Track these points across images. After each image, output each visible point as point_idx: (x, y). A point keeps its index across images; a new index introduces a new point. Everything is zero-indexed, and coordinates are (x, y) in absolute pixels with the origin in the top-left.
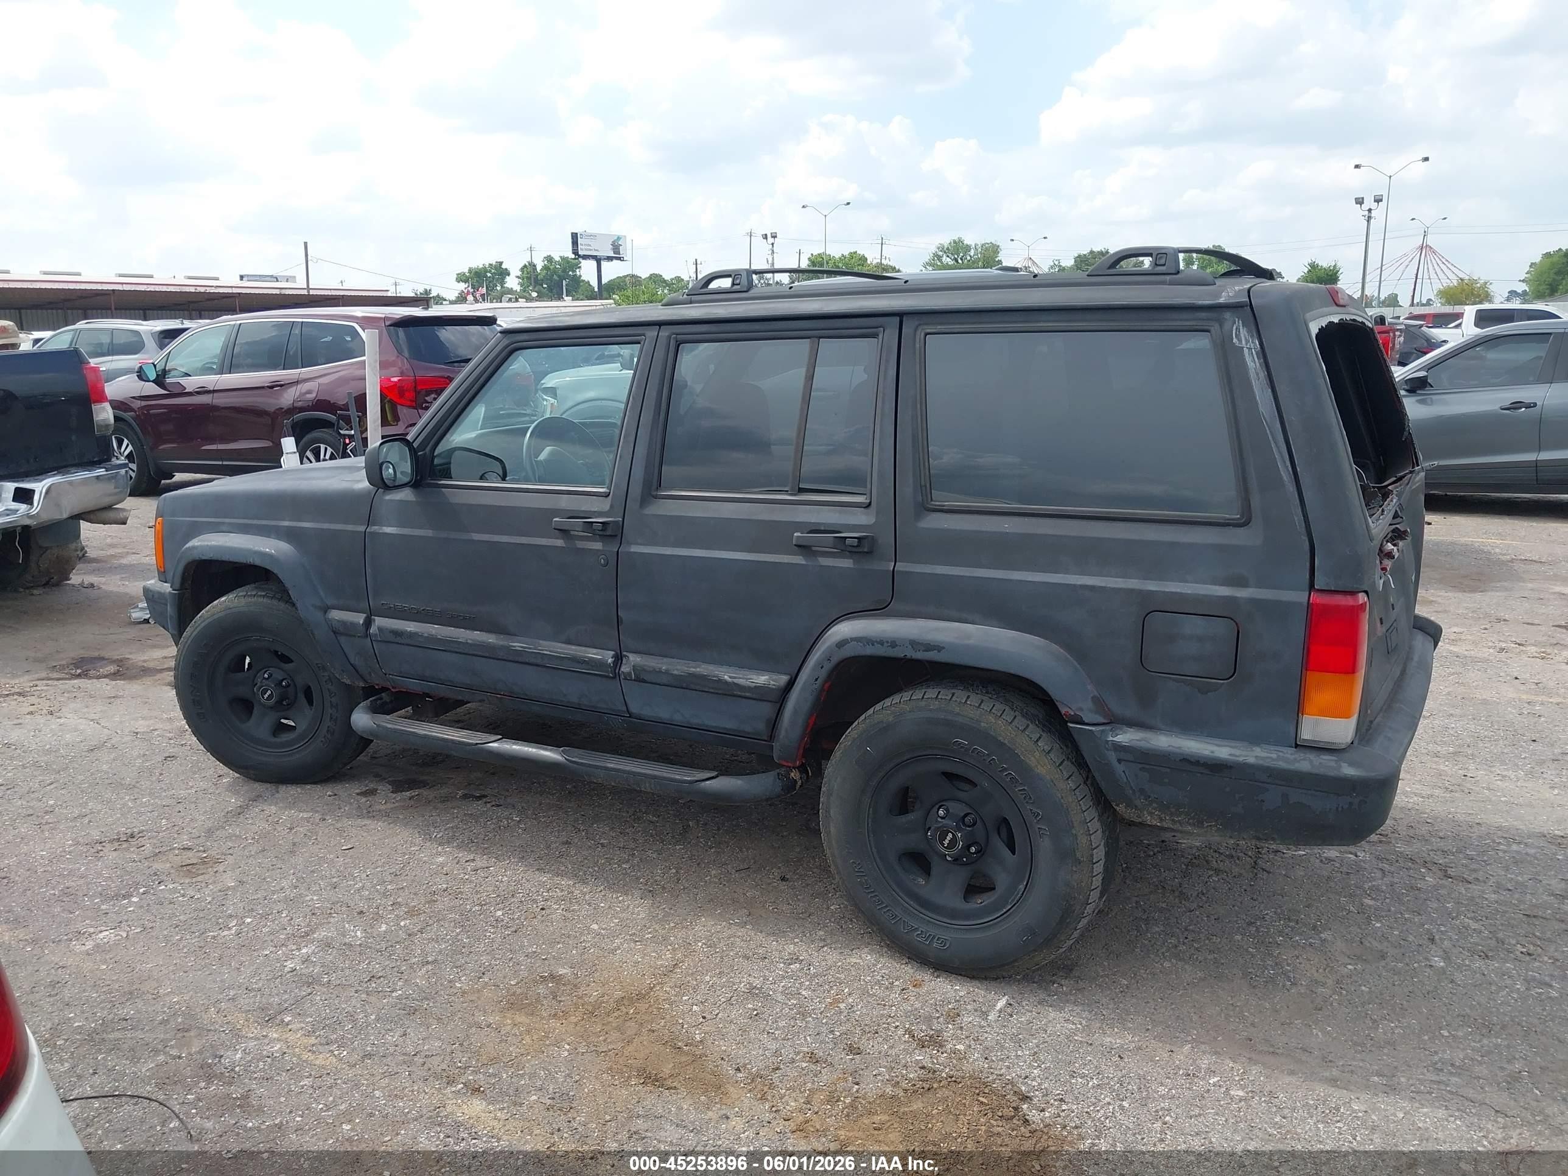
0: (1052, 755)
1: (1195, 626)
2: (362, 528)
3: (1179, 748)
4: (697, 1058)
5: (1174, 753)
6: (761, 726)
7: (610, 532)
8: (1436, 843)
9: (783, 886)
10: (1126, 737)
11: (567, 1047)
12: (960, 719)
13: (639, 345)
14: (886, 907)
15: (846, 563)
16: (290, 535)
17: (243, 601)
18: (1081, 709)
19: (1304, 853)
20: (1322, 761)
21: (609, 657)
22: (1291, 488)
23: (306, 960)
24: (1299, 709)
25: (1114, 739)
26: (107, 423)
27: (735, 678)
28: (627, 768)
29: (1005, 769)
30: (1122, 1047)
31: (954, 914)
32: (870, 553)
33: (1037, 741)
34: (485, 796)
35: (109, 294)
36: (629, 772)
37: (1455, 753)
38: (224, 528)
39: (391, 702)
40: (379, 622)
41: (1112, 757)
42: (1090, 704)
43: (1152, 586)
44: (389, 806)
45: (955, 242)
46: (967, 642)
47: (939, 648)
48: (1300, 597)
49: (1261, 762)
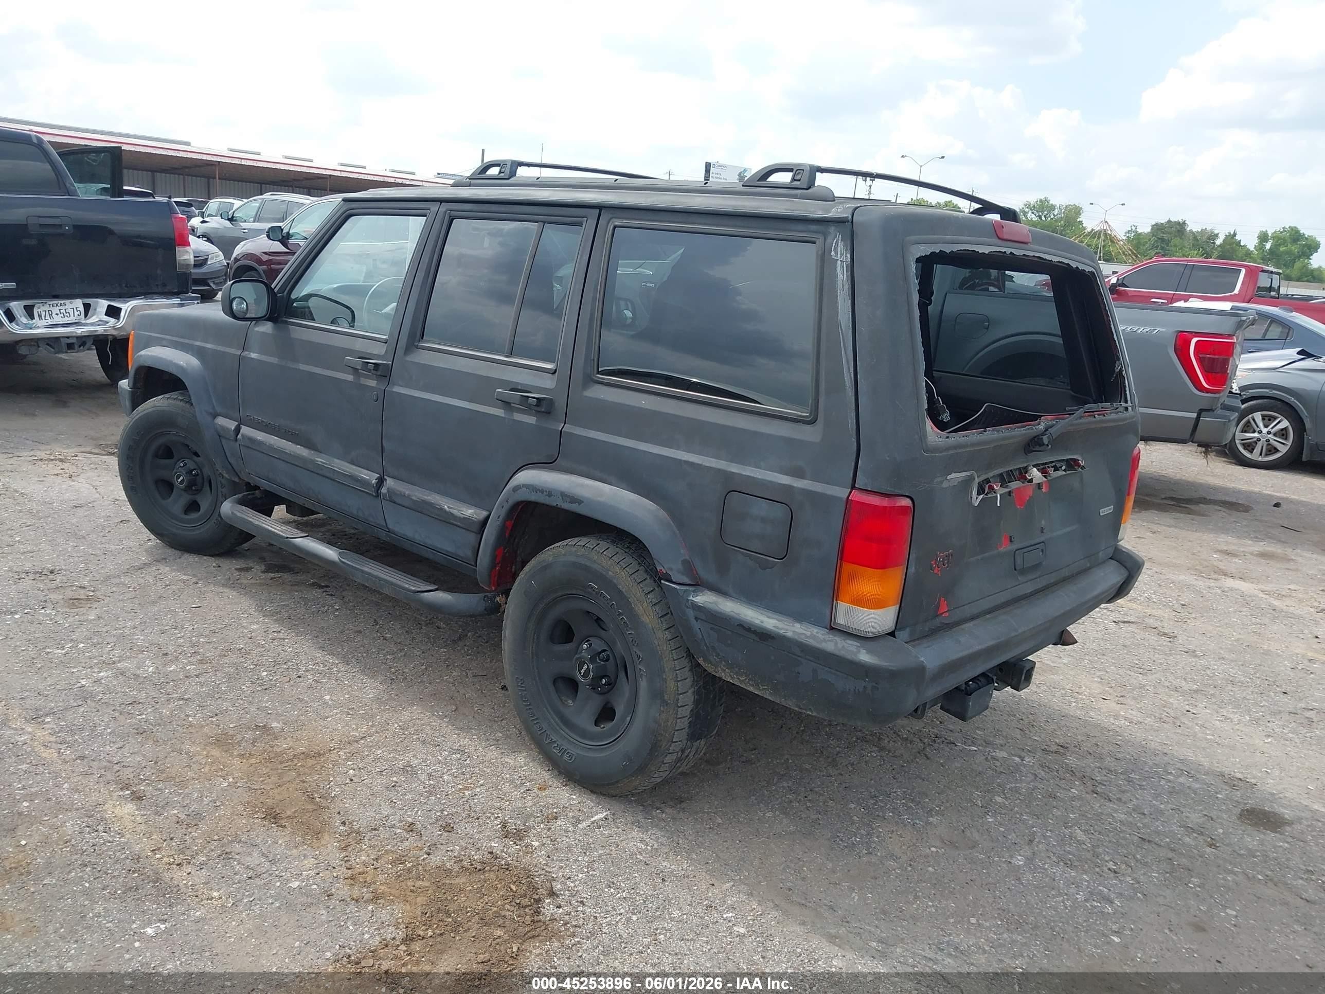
0: (657, 607)
1: (761, 508)
2: (239, 352)
3: (738, 614)
4: (320, 808)
5: (733, 618)
6: (469, 553)
7: (383, 372)
8: (1109, 762)
9: (500, 694)
10: (704, 599)
11: (231, 780)
12: (595, 566)
13: (425, 218)
14: (537, 719)
15: (531, 420)
16: (199, 353)
17: (166, 402)
18: (671, 569)
19: (975, 749)
20: (845, 644)
21: (372, 478)
22: (851, 393)
23: (98, 681)
24: (835, 595)
25: (694, 599)
26: (188, 263)
27: (451, 508)
28: (376, 573)
29: (620, 614)
30: (672, 872)
31: (584, 734)
32: (548, 413)
33: (648, 593)
34: (327, 586)
35: (215, 165)
36: (376, 577)
37: (1196, 691)
38: (164, 343)
39: (261, 498)
40: (244, 430)
41: (691, 614)
42: (679, 566)
43: (734, 468)
44: (253, 581)
45: (1041, 201)
46: (599, 499)
47: (579, 501)
48: (842, 492)
49: (796, 637)
